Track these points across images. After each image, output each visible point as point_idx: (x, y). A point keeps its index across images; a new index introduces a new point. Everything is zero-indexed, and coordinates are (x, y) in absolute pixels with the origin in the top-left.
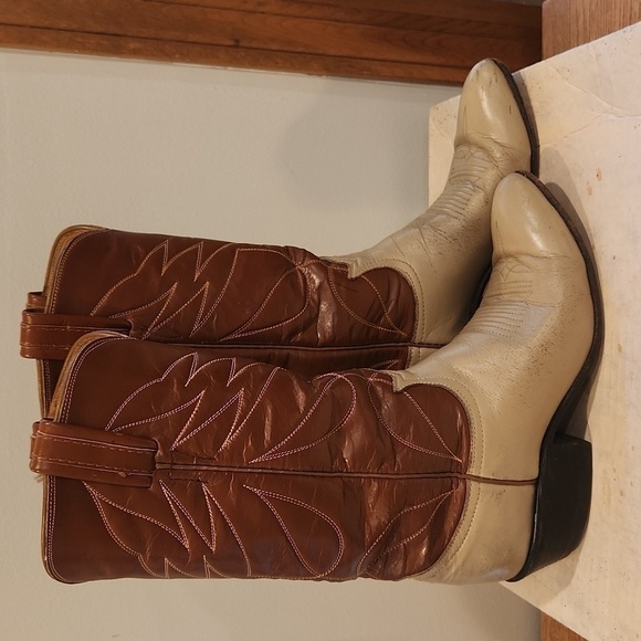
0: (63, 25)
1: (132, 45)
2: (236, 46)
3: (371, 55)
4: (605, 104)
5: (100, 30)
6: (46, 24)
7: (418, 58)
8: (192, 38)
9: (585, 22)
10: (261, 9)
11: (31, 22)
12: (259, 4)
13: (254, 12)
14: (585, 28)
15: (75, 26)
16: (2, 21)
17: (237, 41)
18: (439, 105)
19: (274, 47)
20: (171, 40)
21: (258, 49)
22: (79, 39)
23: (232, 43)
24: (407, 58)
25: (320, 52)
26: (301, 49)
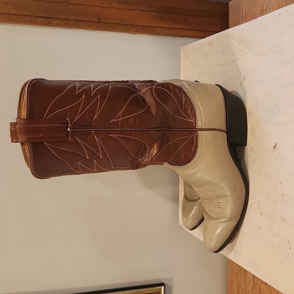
0: (27, 14)
1: (55, 22)
2: (100, 22)
3: (156, 25)
4: (247, 50)
5: (42, 16)
6: (20, 13)
7: (176, 26)
8: (81, 18)
9: (245, 12)
10: (110, 6)
11: (13, 13)
12: (109, 4)
13: (107, 7)
14: (245, 14)
15: (32, 14)
16: (1, 12)
17: (100, 20)
18: (184, 47)
19: (115, 22)
20: (72, 20)
21: (108, 23)
22: (33, 20)
23: (98, 21)
24: (172, 26)
25: (135, 24)
26: (126, 23)
